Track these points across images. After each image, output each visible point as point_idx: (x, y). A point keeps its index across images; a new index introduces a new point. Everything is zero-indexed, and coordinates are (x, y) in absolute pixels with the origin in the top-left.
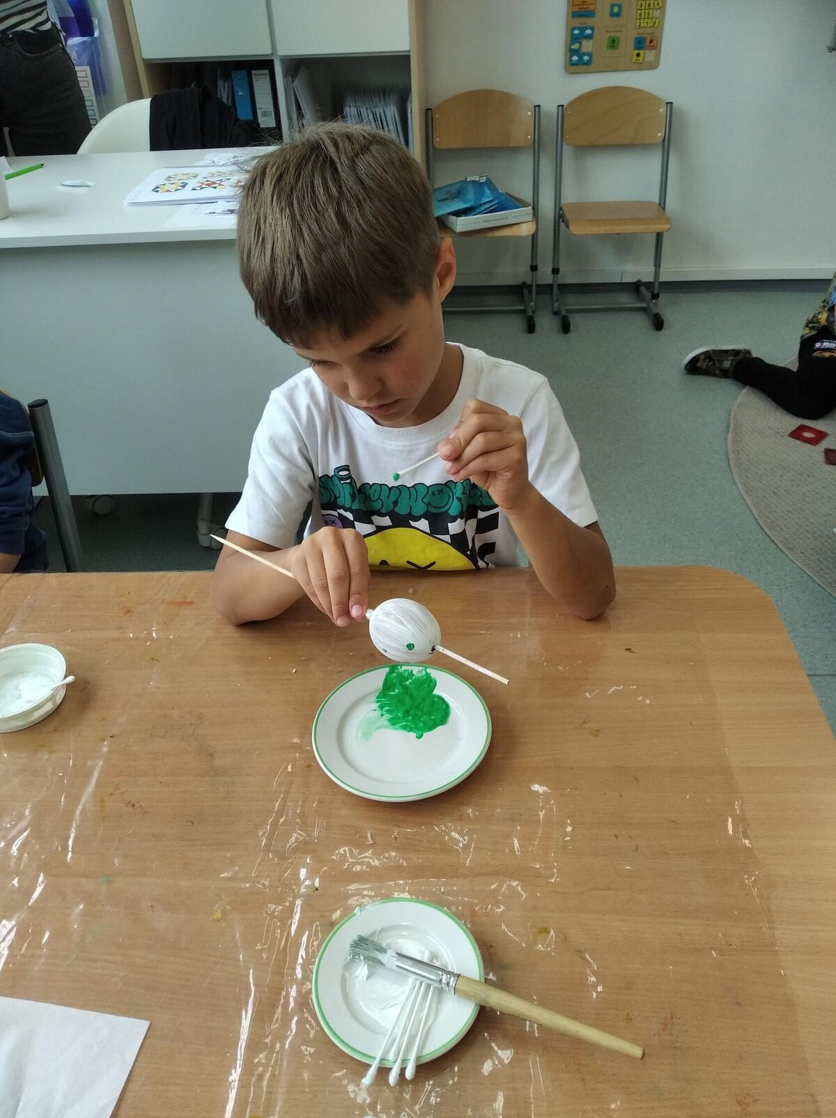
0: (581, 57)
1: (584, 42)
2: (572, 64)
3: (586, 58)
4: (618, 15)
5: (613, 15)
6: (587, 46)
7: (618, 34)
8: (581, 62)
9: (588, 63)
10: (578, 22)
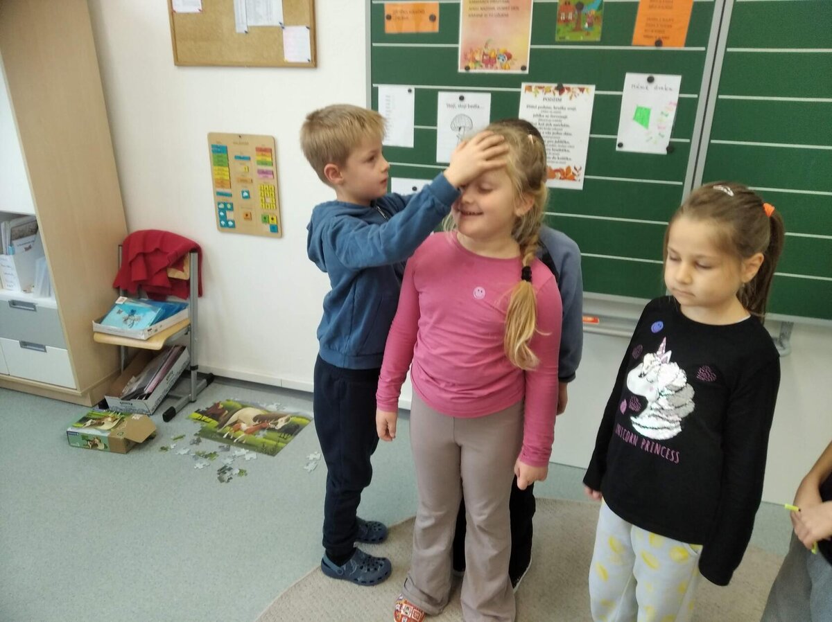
0: (227, 222)
1: (227, 212)
2: (221, 225)
3: (230, 223)
4: (248, 197)
5: (245, 198)
6: (230, 215)
7: (250, 211)
8: (227, 225)
9: (234, 226)
10: (222, 199)
